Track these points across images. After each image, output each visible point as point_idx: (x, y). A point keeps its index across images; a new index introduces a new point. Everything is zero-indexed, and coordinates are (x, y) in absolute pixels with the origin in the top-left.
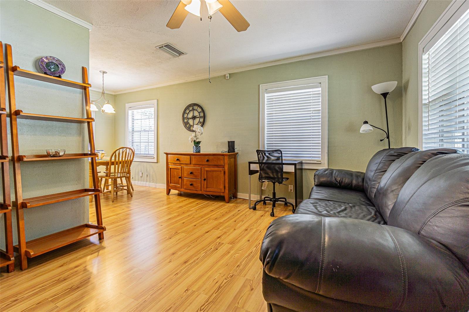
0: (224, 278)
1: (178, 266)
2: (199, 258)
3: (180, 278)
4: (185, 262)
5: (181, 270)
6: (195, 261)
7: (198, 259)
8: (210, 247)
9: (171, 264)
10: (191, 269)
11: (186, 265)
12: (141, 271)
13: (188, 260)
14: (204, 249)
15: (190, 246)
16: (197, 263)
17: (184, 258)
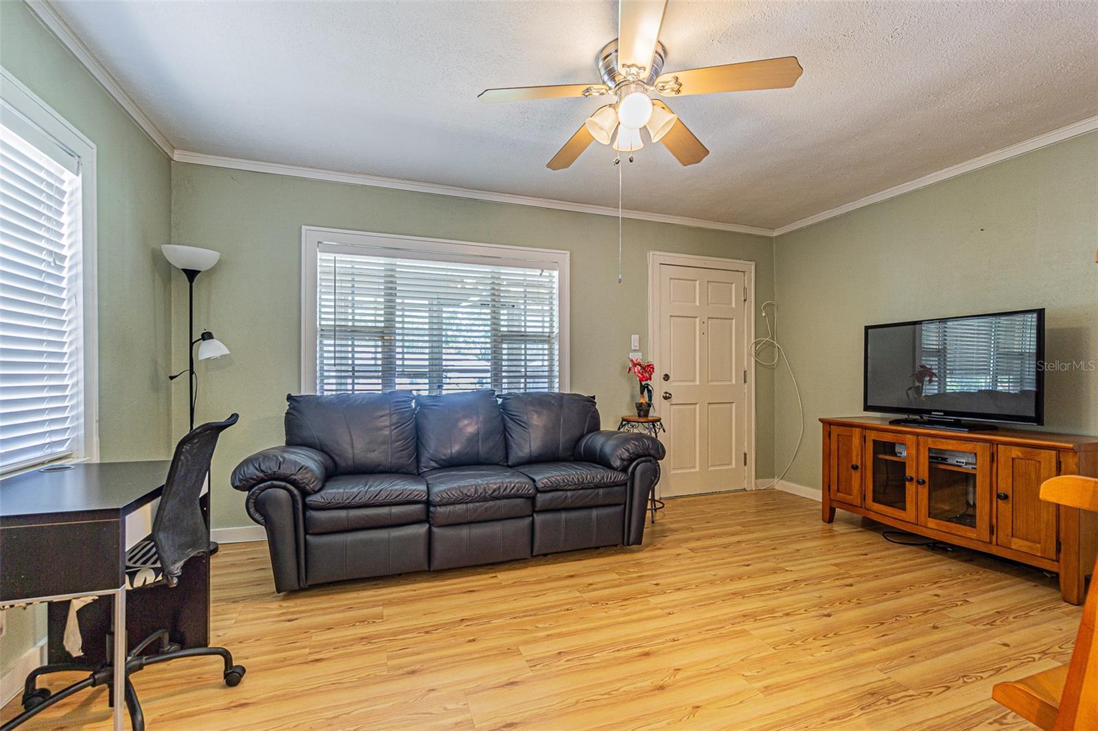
0: (608, 606)
1: (665, 654)
2: (613, 652)
3: (672, 632)
4: (647, 654)
5: (663, 643)
6: (628, 649)
7: (618, 651)
8: (570, 664)
9: (677, 665)
10: (645, 638)
11: (648, 649)
12: (743, 675)
13: (638, 656)
14: (584, 667)
15: (606, 694)
16: (626, 642)
17: (645, 664)
